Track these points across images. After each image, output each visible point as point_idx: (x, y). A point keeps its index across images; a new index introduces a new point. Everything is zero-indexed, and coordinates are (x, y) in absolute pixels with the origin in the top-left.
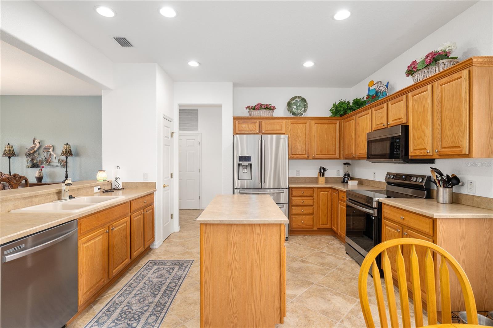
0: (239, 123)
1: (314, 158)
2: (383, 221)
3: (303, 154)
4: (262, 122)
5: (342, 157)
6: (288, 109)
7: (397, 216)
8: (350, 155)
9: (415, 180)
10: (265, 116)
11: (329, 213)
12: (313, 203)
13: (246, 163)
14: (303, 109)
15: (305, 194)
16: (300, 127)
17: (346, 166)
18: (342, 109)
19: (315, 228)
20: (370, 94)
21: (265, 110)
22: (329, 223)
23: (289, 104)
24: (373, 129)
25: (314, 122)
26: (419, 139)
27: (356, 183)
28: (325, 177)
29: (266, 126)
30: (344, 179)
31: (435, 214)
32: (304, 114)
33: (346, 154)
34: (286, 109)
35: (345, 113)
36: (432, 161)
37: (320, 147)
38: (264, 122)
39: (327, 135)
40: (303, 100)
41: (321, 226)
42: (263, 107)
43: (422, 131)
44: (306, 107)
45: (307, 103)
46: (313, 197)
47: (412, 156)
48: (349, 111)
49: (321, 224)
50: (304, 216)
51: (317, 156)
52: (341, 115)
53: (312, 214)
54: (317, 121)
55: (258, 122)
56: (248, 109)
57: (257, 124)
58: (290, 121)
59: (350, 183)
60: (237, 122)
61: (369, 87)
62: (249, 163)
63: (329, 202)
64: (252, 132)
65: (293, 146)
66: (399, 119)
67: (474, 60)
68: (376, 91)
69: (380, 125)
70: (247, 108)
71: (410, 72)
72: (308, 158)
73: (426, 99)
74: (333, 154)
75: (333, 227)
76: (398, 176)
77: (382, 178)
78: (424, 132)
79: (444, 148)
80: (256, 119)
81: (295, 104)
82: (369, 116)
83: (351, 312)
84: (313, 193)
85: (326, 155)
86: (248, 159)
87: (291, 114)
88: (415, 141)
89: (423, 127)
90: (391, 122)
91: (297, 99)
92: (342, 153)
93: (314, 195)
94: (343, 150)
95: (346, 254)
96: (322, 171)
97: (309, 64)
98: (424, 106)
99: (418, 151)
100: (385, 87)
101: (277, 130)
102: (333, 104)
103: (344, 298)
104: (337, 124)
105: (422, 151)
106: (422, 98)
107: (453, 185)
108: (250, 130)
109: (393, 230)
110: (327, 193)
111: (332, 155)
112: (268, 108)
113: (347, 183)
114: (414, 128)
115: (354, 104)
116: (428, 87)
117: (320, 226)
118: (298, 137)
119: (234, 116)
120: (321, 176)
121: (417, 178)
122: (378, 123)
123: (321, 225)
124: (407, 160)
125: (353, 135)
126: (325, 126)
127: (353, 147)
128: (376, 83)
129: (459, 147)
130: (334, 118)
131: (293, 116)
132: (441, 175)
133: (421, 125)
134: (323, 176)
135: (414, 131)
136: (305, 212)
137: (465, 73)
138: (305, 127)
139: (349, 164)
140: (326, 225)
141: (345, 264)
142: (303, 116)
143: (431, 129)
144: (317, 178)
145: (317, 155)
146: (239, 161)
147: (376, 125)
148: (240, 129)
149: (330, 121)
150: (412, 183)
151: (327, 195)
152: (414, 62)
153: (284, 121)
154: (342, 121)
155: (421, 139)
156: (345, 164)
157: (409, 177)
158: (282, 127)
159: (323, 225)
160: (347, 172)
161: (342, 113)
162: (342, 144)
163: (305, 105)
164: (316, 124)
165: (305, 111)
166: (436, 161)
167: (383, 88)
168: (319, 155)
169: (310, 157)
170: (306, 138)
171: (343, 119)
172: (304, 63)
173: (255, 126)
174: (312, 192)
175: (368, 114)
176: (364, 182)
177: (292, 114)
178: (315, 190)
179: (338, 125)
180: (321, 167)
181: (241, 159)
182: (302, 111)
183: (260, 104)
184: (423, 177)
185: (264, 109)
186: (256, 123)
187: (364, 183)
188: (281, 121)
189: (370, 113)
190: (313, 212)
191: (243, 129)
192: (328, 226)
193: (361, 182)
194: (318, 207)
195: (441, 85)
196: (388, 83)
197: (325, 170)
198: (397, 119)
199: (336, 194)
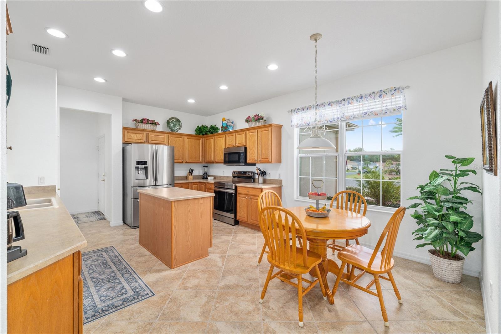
0: (128, 133)
1: (186, 163)
2: (238, 195)
3: (179, 160)
4: (148, 134)
5: (203, 162)
6: (167, 126)
7: (246, 191)
8: (209, 161)
9: (248, 174)
10: (151, 129)
13: (143, 166)
14: (178, 127)
15: (183, 187)
16: (177, 141)
17: (205, 168)
18: (204, 131)
20: (223, 125)
21: (151, 125)
23: (168, 122)
24: (227, 146)
25: (186, 137)
26: (252, 154)
27: (213, 178)
28: (193, 176)
29: (152, 137)
30: (204, 176)
31: (262, 187)
32: (179, 131)
33: (207, 160)
35: (206, 134)
36: (254, 165)
37: (190, 155)
38: (150, 134)
39: (194, 147)
40: (179, 121)
42: (150, 122)
45: (181, 123)
47: (248, 162)
48: (208, 132)
51: (188, 161)
52: (203, 135)
54: (188, 137)
55: (145, 133)
56: (135, 122)
57: (145, 135)
58: (170, 135)
59: (209, 178)
60: (126, 132)
61: (223, 121)
62: (146, 166)
64: (140, 141)
66: (242, 143)
67: (273, 125)
68: (227, 124)
70: (133, 120)
71: (248, 120)
72: (182, 162)
73: (255, 136)
76: (239, 173)
77: (230, 174)
78: (254, 151)
79: (262, 159)
80: (143, 131)
81: (172, 122)
82: (224, 139)
83: (232, 239)
85: (194, 160)
86: (145, 163)
87: (170, 130)
88: (250, 155)
89: (254, 149)
90: (237, 144)
91: (174, 119)
92: (203, 159)
94: (205, 158)
95: (215, 220)
96: (191, 171)
97: (191, 101)
98: (254, 139)
99: (251, 159)
101: (160, 141)
102: (197, 126)
103: (226, 236)
104: (200, 140)
105: (253, 160)
106: (253, 135)
107: (264, 175)
108: (138, 139)
109: (243, 198)
110: (197, 185)
111: (198, 160)
112: (153, 123)
113: (208, 178)
114: (249, 149)
115: (210, 128)
116: (255, 130)
119: (124, 126)
121: (249, 173)
122: (230, 144)
124: (246, 164)
125: (212, 148)
126: (194, 141)
127: (212, 156)
128: (226, 120)
129: (268, 159)
130: (198, 135)
131: (171, 132)
132: (260, 171)
133: (253, 148)
134: (191, 175)
135: (250, 150)
137: (270, 128)
138: (180, 140)
139: (207, 167)
141: (217, 224)
142: (178, 132)
143: (257, 150)
144: (187, 176)
145: (188, 160)
146: (137, 165)
147: (228, 144)
148: (129, 138)
150: (246, 175)
152: (249, 117)
153: (166, 135)
154: (204, 139)
155: (253, 154)
156: (204, 166)
157: (245, 173)
158: (164, 139)
160: (206, 171)
161: (204, 133)
162: (203, 153)
163: (179, 125)
164: (188, 139)
165: (180, 129)
166: (256, 164)
167: (231, 124)
168: (190, 160)
169: (184, 162)
171: (205, 137)
172: (188, 100)
173: (143, 137)
178: (190, 184)
180: (190, 169)
181: (139, 163)
182: (177, 129)
183: (146, 119)
184: (252, 172)
185: (150, 123)
186: (143, 134)
187: (217, 178)
188: (163, 135)
189: (225, 137)
191: (132, 138)
193: (215, 178)
195: (261, 131)
196: (233, 121)
197: (192, 170)
198: (240, 143)
199: (204, 186)
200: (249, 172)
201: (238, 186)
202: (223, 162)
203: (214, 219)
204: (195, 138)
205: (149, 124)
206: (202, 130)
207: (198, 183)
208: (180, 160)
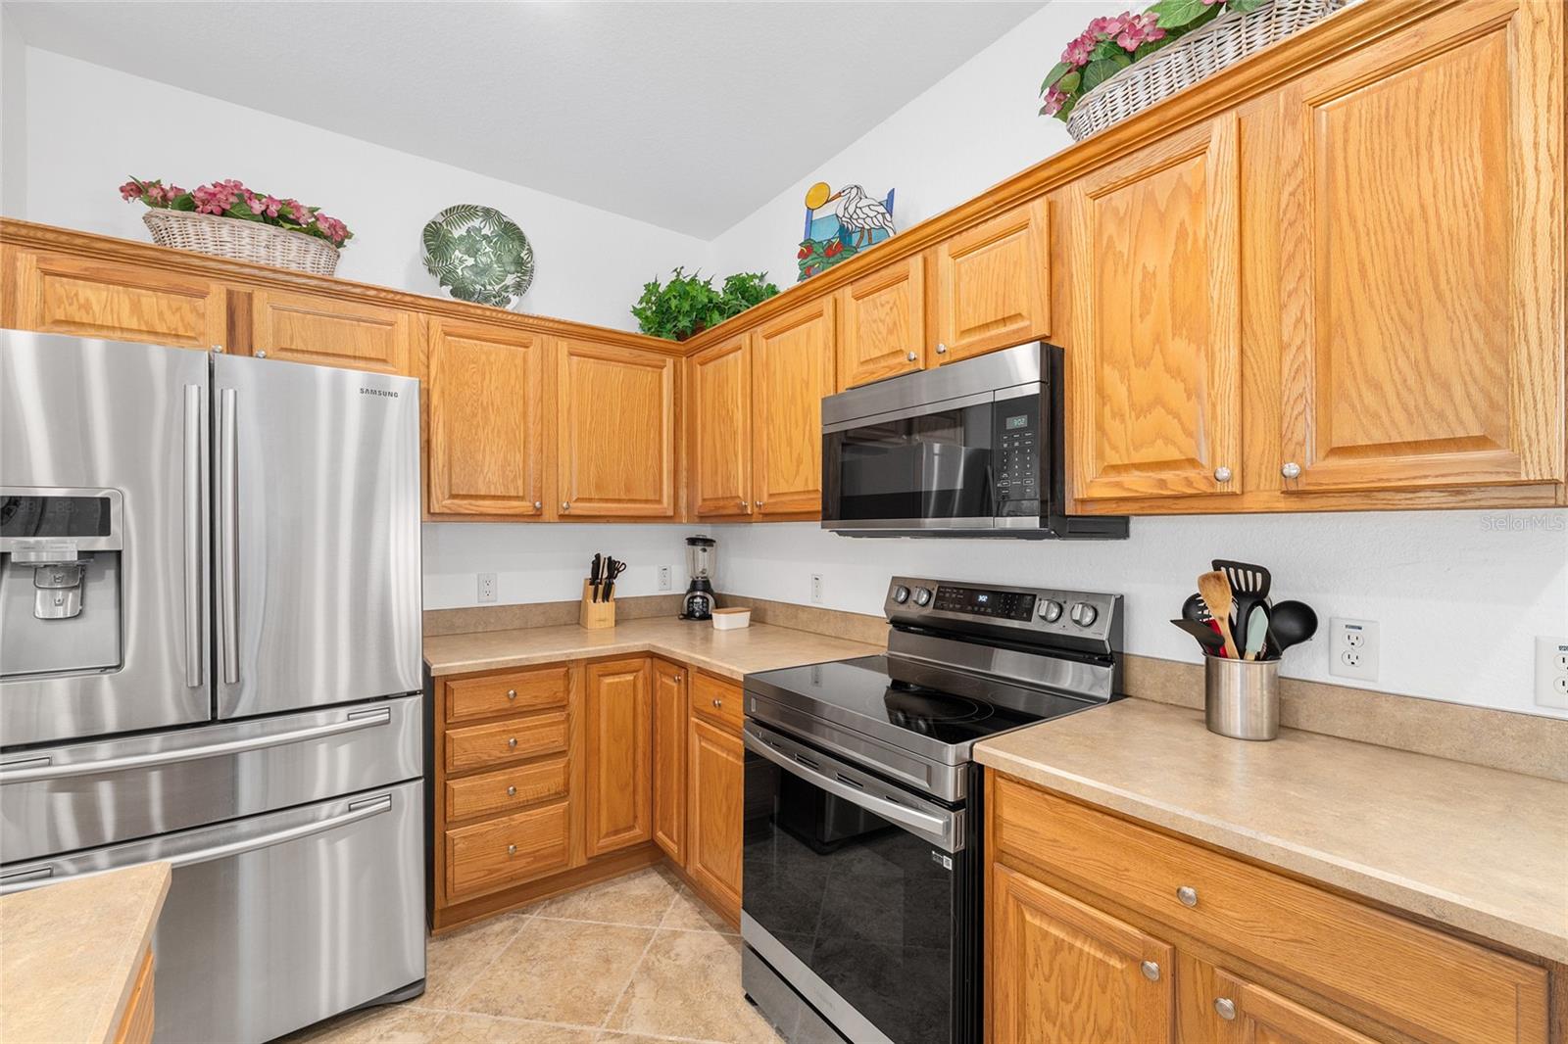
0: (46, 273)
1: (566, 518)
3: (509, 498)
4: (250, 296)
5: (684, 512)
6: (428, 261)
8: (721, 503)
9: (1052, 613)
10: (276, 266)
11: (640, 769)
12: (568, 740)
14: (510, 280)
15: (524, 699)
17: (698, 548)
18: (686, 307)
19: (578, 860)
20: (816, 238)
21: (271, 229)
22: (640, 821)
23: (436, 239)
25: (564, 346)
26: (1141, 413)
27: (742, 619)
30: (690, 602)
32: (515, 299)
33: (704, 500)
34: (421, 261)
35: (698, 327)
37: (593, 468)
38: (265, 295)
39: (623, 412)
40: (511, 233)
41: (605, 844)
43: (1168, 370)
44: (523, 267)
45: (530, 251)
46: (563, 707)
47: (1086, 502)
48: (716, 315)
49: (604, 831)
50: (519, 817)
51: (580, 508)
52: (681, 336)
53: (562, 794)
54: (578, 343)
55: (217, 291)
57: (215, 307)
58: (436, 322)
59: (718, 619)
61: (810, 211)
62: (94, 544)
63: (640, 720)
65: (457, 454)
66: (1005, 319)
68: (842, 227)
69: (883, 363)
71: (1077, 78)
72: (536, 516)
73: (1203, 198)
74: (651, 497)
75: (660, 834)
76: (950, 595)
78: (1179, 373)
79: (1341, 451)
80: (206, 272)
81: (469, 245)
82: (821, 326)
84: (568, 691)
85: (619, 501)
87: (447, 289)
88: (1113, 426)
91: (477, 223)
92: (683, 493)
93: (572, 697)
94: (691, 484)
95: (747, 1004)
96: (604, 575)
98: (1182, 233)
99: (1137, 473)
100: (882, 209)
101: (355, 358)
102: (647, 286)
104: (665, 371)
105: (1167, 475)
106: (1163, 196)
108: (156, 334)
110: (630, 677)
111: (647, 501)
112: (294, 224)
113: (710, 617)
114: (1103, 356)
115: (728, 291)
116: (1212, 126)
117: (603, 842)
118: (485, 410)
120: (599, 599)
121: (1064, 608)
122: (878, 354)
123: (607, 835)
124: (1046, 518)
125: (739, 416)
126: (617, 372)
127: (740, 471)
128: (839, 195)
130: (653, 341)
134: (606, 596)
135: (1111, 374)
136: (527, 792)
138: (519, 361)
139: (707, 542)
140: (631, 828)
142: (509, 308)
144: (579, 606)
145: (578, 500)
147: (863, 363)
148: (60, 315)
149: (636, 352)
151: (630, 692)
153: (402, 317)
154: (684, 359)
155: (1161, 415)
156: (693, 541)
157: (1014, 600)
158: (389, 343)
159: (616, 832)
160: (703, 573)
161: (684, 323)
162: (684, 455)
163: (519, 263)
164: (576, 359)
165: (520, 288)
167: (872, 214)
168: (590, 500)
169: (549, 513)
170: (525, 415)
171: (689, 354)
173: (198, 314)
174: (560, 684)
175: (820, 315)
176: (770, 613)
177: (451, 291)
178: (577, 675)
179: (667, 374)
180: (598, 557)
182: (506, 288)
183: (237, 185)
184: (1098, 601)
185: (267, 220)
186: (202, 295)
188: (384, 314)
189: (829, 311)
190: (567, 784)
191: (85, 318)
192: (637, 831)
193: (761, 615)
194: (591, 753)
195: (1316, 105)
196: (891, 194)
197: (614, 568)
198: (986, 326)
199: (675, 685)
200: (1061, 599)
201: (998, 773)
202: (818, 507)
203: (748, 998)
204: (625, 353)
205: (253, 217)
206: (674, 303)
207: (636, 662)
208: (517, 498)
